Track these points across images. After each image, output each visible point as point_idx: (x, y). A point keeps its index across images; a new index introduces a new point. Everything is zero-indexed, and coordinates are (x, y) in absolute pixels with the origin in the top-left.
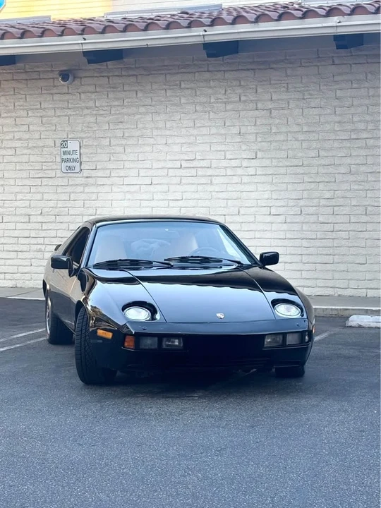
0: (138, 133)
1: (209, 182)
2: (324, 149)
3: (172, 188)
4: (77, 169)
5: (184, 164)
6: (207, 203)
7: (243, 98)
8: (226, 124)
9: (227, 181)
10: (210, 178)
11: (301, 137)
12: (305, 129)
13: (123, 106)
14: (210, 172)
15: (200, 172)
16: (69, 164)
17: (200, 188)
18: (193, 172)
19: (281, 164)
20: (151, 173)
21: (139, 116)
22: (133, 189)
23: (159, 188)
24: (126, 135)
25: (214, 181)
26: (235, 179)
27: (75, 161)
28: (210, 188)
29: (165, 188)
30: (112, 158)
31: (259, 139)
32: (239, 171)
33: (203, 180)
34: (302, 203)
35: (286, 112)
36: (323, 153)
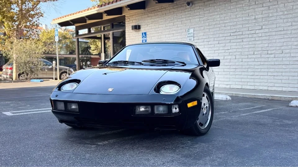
0: (214, 23)
1: (242, 41)
2: (295, 22)
3: (227, 45)
4: (193, 40)
5: (232, 34)
6: (240, 50)
7: (257, 3)
8: (250, 15)
9: (249, 40)
10: (242, 39)
11: (283, 17)
12: (286, 13)
13: (209, 13)
14: (242, 37)
15: (238, 37)
16: (190, 38)
17: (238, 44)
18: (235, 37)
19: (273, 31)
20: (219, 39)
21: (215, 16)
22: (212, 46)
23: (222, 45)
24: (210, 24)
25: (244, 41)
26: (253, 39)
27: (192, 36)
28: (242, 43)
29: (223, 45)
30: (205, 34)
31: (263, 20)
32: (255, 35)
33: (239, 41)
34: (283, 48)
35: (276, 6)
36: (294, 24)
